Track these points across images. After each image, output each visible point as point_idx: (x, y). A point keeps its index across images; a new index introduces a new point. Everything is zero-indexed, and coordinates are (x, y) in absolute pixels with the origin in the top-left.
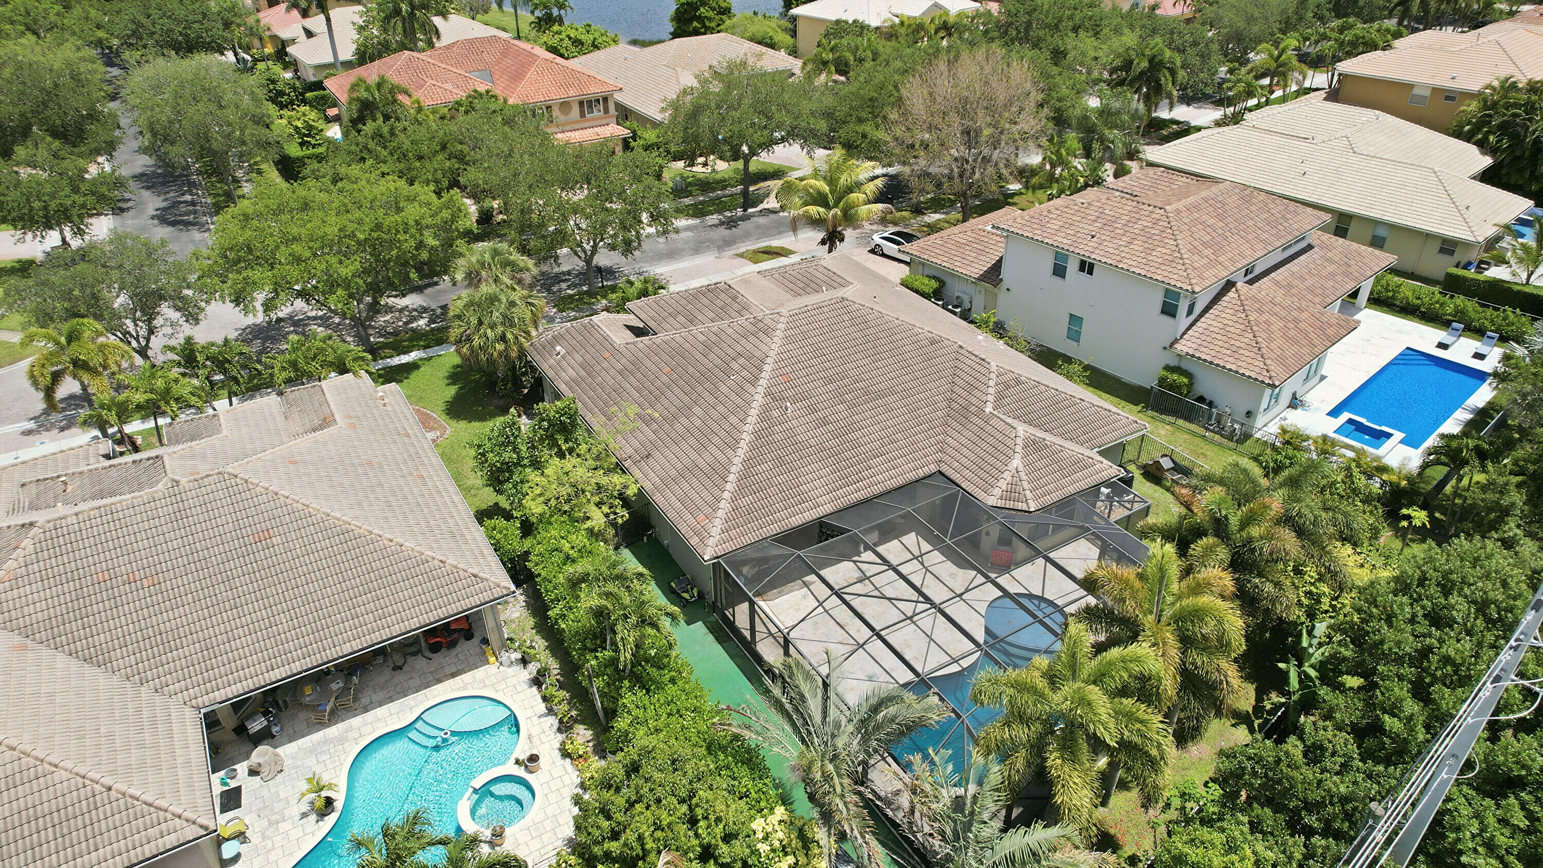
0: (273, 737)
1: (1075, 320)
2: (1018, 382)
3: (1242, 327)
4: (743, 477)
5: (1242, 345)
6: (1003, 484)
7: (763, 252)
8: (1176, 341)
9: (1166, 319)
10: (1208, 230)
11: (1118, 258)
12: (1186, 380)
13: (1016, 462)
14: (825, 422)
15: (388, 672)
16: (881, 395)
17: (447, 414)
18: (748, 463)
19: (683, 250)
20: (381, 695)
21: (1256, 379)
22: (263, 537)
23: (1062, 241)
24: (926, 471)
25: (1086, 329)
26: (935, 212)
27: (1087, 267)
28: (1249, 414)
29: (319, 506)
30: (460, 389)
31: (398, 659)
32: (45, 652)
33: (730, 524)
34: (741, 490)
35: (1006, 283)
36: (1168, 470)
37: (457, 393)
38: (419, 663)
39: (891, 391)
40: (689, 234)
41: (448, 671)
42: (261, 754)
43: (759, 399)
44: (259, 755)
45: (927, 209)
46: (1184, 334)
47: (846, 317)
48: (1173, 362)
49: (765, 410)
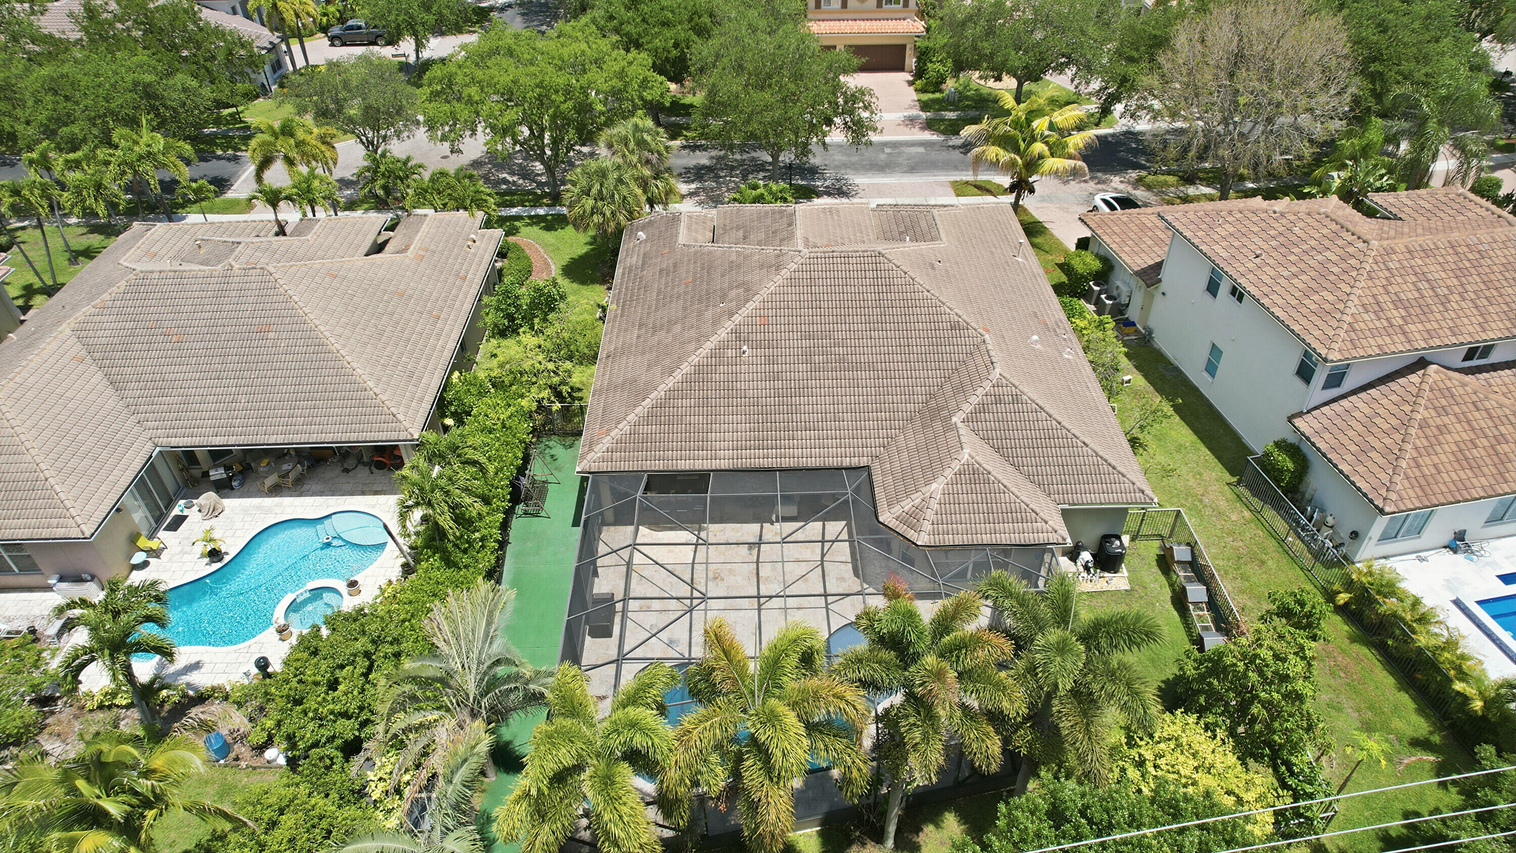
0: (232, 489)
1: (1215, 351)
2: (1016, 399)
3: (1394, 422)
4: (659, 406)
5: (1377, 444)
6: (907, 505)
7: (976, 186)
8: (1300, 414)
9: (1299, 383)
10: (1423, 285)
11: (1266, 289)
12: (1290, 465)
13: (937, 487)
14: (775, 377)
15: (338, 470)
16: (857, 367)
17: (563, 270)
18: (672, 394)
19: (899, 165)
20: (319, 487)
21: (1365, 495)
22: (263, 330)
23: (1220, 252)
24: (855, 462)
25: (1223, 366)
26: (1208, 186)
27: (1237, 293)
28: (1355, 535)
29: (314, 317)
30: (592, 250)
31: (351, 462)
32: (94, 368)
33: (620, 445)
34: (649, 418)
35: (1163, 287)
36: (1179, 562)
37: (586, 253)
38: (362, 473)
39: (870, 367)
40: (921, 150)
41: (376, 488)
42: (209, 498)
43: (723, 334)
44: (206, 499)
45: (1201, 179)
46: (1316, 408)
47: (870, 274)
48: (1292, 439)
49: (722, 346)
